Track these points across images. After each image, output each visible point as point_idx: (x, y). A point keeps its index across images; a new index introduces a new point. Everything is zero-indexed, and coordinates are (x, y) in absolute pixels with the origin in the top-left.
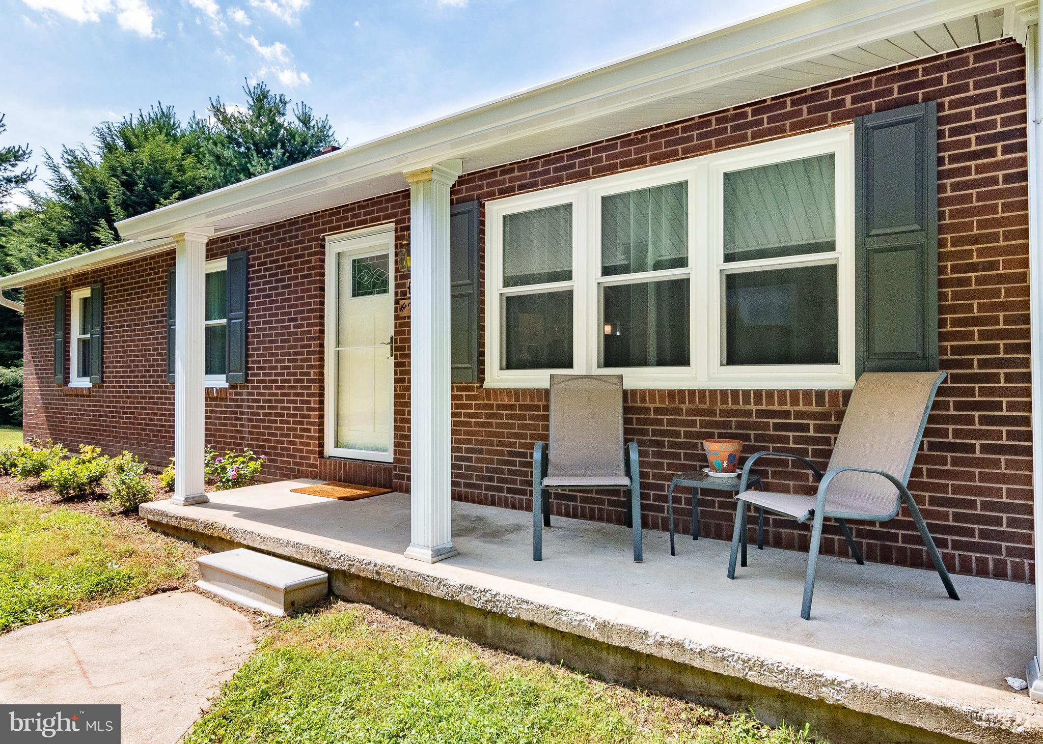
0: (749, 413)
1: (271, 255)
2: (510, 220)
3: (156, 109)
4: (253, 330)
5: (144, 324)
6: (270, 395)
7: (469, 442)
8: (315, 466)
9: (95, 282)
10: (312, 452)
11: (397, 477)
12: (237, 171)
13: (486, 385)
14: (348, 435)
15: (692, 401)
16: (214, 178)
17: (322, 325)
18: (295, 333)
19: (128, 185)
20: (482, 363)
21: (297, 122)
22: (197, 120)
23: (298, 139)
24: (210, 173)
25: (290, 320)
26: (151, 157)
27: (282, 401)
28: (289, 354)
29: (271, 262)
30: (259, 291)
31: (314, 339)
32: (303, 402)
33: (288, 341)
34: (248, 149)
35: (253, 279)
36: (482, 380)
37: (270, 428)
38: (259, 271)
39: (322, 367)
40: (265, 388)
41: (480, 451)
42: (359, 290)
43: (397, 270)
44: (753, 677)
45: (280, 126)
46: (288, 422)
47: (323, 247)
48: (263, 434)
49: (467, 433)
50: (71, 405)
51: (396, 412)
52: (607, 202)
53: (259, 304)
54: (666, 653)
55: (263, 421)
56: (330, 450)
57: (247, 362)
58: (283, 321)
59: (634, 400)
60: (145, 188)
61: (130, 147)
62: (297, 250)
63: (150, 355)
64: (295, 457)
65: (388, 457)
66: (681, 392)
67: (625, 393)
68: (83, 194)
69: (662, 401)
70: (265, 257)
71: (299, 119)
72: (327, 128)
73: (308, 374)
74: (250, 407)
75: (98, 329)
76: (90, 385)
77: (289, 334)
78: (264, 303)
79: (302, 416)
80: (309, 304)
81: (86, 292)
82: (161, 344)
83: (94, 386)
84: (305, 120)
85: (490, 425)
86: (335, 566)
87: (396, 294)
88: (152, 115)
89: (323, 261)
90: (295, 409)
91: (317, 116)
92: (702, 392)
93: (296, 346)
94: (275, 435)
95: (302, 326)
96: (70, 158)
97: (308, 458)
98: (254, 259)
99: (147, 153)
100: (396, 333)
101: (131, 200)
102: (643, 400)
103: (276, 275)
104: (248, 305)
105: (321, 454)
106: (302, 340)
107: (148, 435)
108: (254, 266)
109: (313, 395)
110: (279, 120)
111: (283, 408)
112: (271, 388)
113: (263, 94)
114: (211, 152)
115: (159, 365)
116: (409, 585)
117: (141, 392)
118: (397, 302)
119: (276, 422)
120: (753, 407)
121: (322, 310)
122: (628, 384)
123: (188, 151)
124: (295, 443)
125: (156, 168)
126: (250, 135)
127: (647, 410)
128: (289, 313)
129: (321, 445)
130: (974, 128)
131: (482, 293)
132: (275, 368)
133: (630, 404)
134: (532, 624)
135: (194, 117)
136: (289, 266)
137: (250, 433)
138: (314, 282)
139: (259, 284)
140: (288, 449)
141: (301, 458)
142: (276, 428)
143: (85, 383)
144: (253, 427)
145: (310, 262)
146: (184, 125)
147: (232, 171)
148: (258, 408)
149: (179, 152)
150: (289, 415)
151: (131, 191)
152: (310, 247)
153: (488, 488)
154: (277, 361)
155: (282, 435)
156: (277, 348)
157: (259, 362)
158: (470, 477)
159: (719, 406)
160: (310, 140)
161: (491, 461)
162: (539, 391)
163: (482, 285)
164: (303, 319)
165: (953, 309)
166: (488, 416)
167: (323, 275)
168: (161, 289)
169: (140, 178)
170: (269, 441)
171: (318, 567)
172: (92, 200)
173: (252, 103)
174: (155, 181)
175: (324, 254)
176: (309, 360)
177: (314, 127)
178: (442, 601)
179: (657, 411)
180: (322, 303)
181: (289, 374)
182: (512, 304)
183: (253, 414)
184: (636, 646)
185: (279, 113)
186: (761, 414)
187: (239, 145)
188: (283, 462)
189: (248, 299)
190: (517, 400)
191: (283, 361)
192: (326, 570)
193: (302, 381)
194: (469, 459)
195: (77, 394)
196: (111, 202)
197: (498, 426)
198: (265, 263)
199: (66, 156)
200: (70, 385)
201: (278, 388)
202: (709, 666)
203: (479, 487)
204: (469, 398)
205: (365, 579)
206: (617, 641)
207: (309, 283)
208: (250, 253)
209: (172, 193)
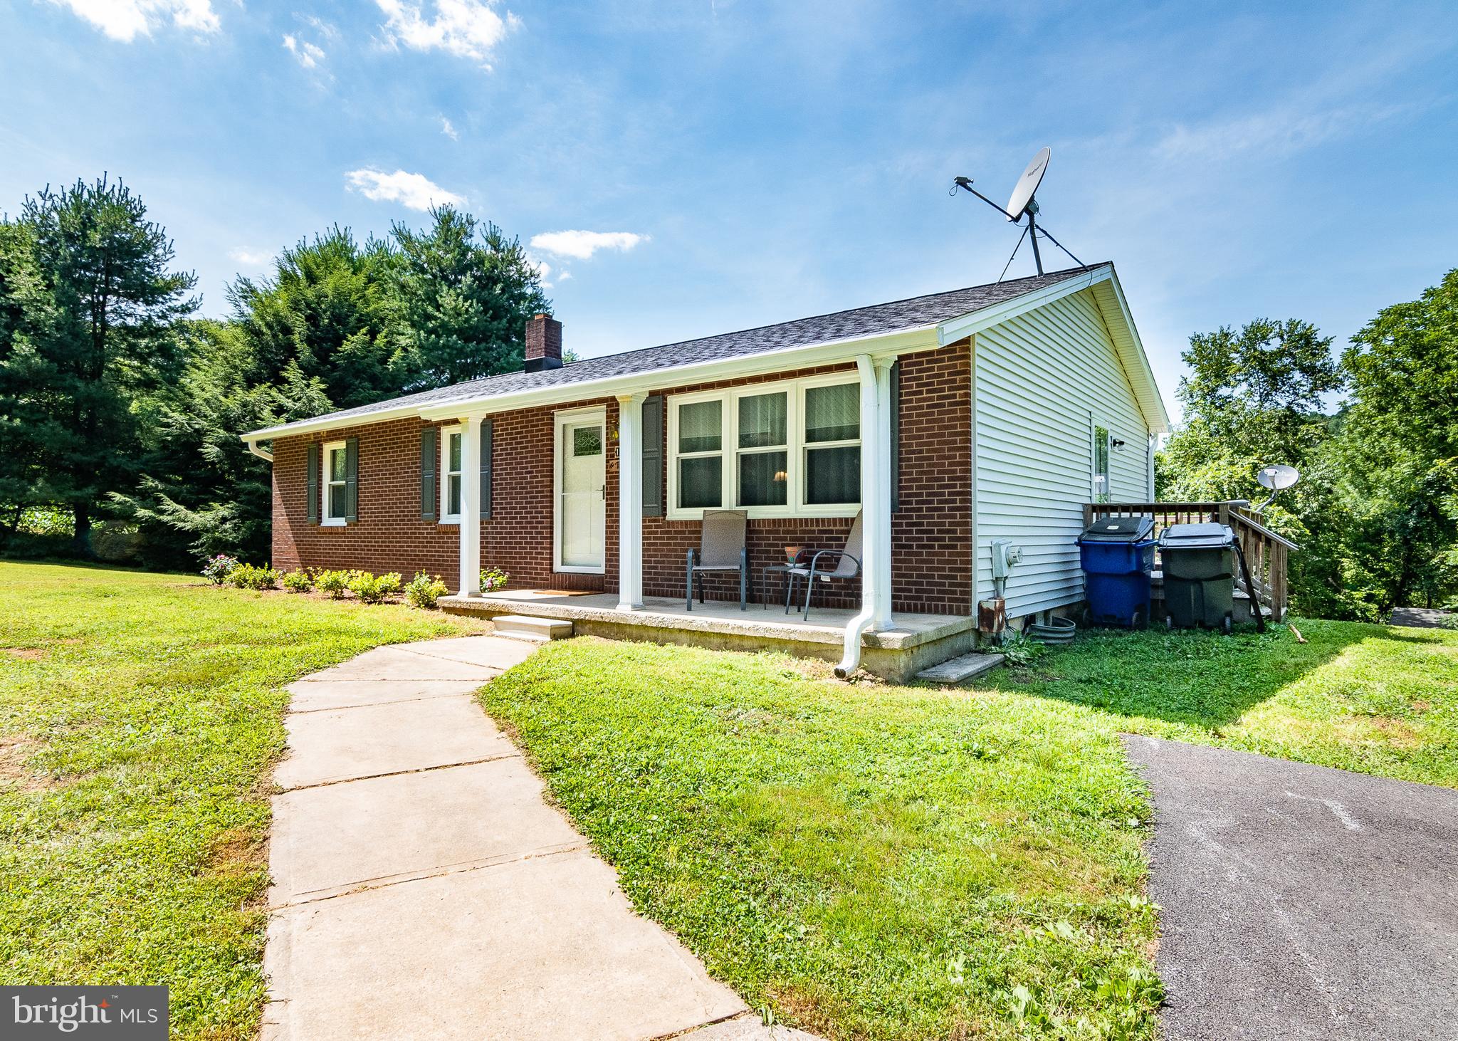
0: (813, 532)
1: (512, 424)
2: (684, 409)
3: (332, 231)
4: (496, 480)
5: (399, 473)
6: (511, 528)
7: (656, 556)
8: (547, 579)
9: (350, 437)
10: (545, 569)
11: (607, 583)
12: (423, 301)
13: (668, 518)
14: (570, 557)
15: (785, 525)
16: (400, 309)
17: (552, 476)
18: (532, 482)
19: (313, 319)
20: (665, 503)
21: (485, 243)
22: (374, 241)
23: (487, 265)
24: (395, 304)
25: (527, 473)
26: (336, 289)
27: (521, 533)
28: (526, 498)
29: (512, 429)
30: (501, 450)
31: (546, 486)
32: (537, 533)
33: (526, 488)
34: (434, 276)
35: (496, 440)
36: (665, 515)
37: (511, 553)
38: (502, 435)
39: (552, 507)
40: (506, 523)
41: (663, 562)
42: (579, 452)
43: (607, 439)
44: (768, 635)
45: (468, 249)
46: (526, 548)
47: (553, 419)
48: (506, 558)
49: (655, 550)
50: (324, 542)
51: (607, 538)
52: (743, 401)
53: (501, 460)
54: (736, 632)
55: (505, 548)
56: (558, 567)
57: (492, 504)
58: (522, 473)
59: (754, 526)
60: (330, 323)
61: (312, 279)
62: (532, 421)
63: (405, 499)
64: (531, 574)
65: (601, 570)
66: (779, 520)
67: (749, 522)
68: (264, 330)
69: (769, 526)
70: (507, 424)
71: (487, 240)
72: (518, 249)
73: (542, 512)
74: (493, 538)
75: (354, 477)
76: (345, 524)
77: (526, 483)
78: (506, 459)
79: (537, 543)
80: (542, 461)
81: (341, 445)
82: (415, 489)
83: (348, 525)
84: (494, 242)
85: (669, 544)
86: (576, 617)
87: (607, 456)
88: (329, 240)
89: (552, 430)
90: (531, 538)
91: (507, 237)
92: (790, 520)
93: (532, 492)
94: (515, 558)
95: (537, 477)
96: (244, 287)
97: (542, 574)
98: (497, 426)
99: (331, 286)
100: (607, 483)
101: (316, 336)
102: (759, 526)
103: (516, 438)
104: (492, 461)
105: (551, 570)
106: (537, 487)
107: (403, 564)
108: (497, 431)
109: (545, 528)
110: (467, 242)
111: (521, 538)
112: (512, 523)
113: (449, 215)
114: (395, 281)
115: (413, 507)
116: (619, 621)
117: (396, 529)
118: (607, 461)
119: (515, 548)
120: (815, 528)
121: (552, 466)
122: (750, 516)
123: (370, 280)
124: (531, 563)
125: (340, 302)
126: (436, 261)
127: (761, 532)
128: (527, 468)
129: (551, 564)
130: (915, 379)
131: (665, 457)
132: (516, 508)
133: (752, 528)
134: (681, 630)
135: (372, 238)
136: (526, 432)
137: (494, 557)
138: (546, 445)
139: (501, 445)
140: (526, 568)
141: (536, 574)
142: (516, 553)
143: (340, 522)
144: (497, 553)
145: (543, 430)
146: (362, 248)
147: (417, 301)
148: (501, 538)
149: (360, 280)
150: (526, 543)
151: (316, 325)
152: (543, 419)
153: (669, 586)
154: (516, 503)
155: (520, 558)
156: (516, 493)
157: (502, 504)
158: (657, 579)
159: (782, 529)
160: (499, 264)
161: (670, 568)
162: (695, 522)
163: (665, 451)
164: (537, 472)
165: (905, 473)
166: (668, 538)
167: (552, 440)
168: (415, 445)
169: (325, 312)
170: (511, 563)
171: (566, 619)
172: (275, 336)
173: (437, 225)
174: (340, 314)
175: (553, 424)
176: (542, 502)
177: (503, 250)
178: (637, 626)
179: (767, 532)
180: (552, 461)
181: (526, 513)
182: (685, 465)
183: (497, 543)
184: (724, 631)
185: (466, 233)
186: (821, 532)
187: (423, 271)
188: (521, 578)
189: (492, 456)
190: (687, 527)
191: (522, 503)
192: (571, 620)
193: (537, 517)
194: (656, 568)
195: (332, 531)
196: (296, 338)
197: (675, 544)
198: (507, 429)
199: (240, 285)
200: (322, 525)
201: (517, 523)
202: (752, 634)
203: (663, 586)
204: (656, 527)
205: (595, 622)
206: (717, 630)
207: (542, 446)
208: (494, 421)
209: (359, 328)
